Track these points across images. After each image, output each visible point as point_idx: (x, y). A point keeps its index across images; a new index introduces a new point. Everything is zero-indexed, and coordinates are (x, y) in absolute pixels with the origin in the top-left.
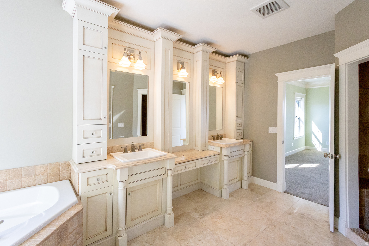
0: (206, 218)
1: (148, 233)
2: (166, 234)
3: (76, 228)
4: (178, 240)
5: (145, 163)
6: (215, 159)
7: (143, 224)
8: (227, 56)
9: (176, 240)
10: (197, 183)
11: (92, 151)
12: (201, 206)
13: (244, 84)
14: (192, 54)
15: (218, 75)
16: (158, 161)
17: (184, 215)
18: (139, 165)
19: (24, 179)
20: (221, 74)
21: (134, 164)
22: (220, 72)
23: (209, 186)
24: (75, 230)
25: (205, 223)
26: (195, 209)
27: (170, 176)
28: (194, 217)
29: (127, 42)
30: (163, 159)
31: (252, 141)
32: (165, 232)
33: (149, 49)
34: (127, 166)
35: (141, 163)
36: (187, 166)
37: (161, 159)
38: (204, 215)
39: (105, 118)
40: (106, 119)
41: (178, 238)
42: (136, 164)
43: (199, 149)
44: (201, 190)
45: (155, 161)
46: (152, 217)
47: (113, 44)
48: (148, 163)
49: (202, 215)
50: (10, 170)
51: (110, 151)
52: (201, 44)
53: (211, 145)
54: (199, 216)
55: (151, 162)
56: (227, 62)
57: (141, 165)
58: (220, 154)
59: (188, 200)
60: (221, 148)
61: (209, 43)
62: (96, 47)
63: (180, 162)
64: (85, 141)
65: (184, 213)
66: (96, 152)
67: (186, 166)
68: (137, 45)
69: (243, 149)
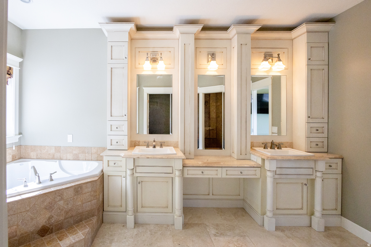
0: (222, 239)
1: (157, 225)
2: (169, 233)
3: (91, 192)
4: (175, 242)
5: (148, 158)
6: (253, 173)
7: (152, 214)
8: (290, 29)
9: (173, 242)
10: (237, 200)
11: (117, 141)
12: (227, 224)
13: (328, 65)
14: (228, 40)
15: (275, 59)
16: (162, 158)
17: (200, 225)
18: (142, 158)
19: (87, 155)
20: (279, 57)
21: (138, 156)
22: (278, 55)
23: (251, 207)
24: (89, 192)
25: (216, 242)
26: (217, 225)
27: (178, 177)
28: (208, 232)
29: (151, 48)
30: (167, 157)
31: (342, 159)
32: (170, 231)
33: (173, 48)
34: (132, 156)
35: (144, 157)
36: (205, 172)
37: (165, 157)
38: (222, 234)
39: (125, 115)
40: (126, 117)
41: (176, 241)
42: (140, 157)
43: (235, 156)
44: (243, 209)
45: (158, 158)
46: (162, 213)
47: (140, 52)
48: (151, 158)
49: (219, 233)
50: (80, 147)
51: (137, 145)
52: (233, 27)
53: (254, 155)
54: (214, 233)
55: (154, 158)
56: (293, 37)
57: (144, 158)
58: (261, 167)
59: (217, 214)
60: (263, 160)
61: (249, 22)
62: (119, 59)
63: (195, 165)
64: (112, 133)
65: (201, 224)
66: (120, 142)
67: (203, 171)
68: (160, 48)
69: (314, 167)
